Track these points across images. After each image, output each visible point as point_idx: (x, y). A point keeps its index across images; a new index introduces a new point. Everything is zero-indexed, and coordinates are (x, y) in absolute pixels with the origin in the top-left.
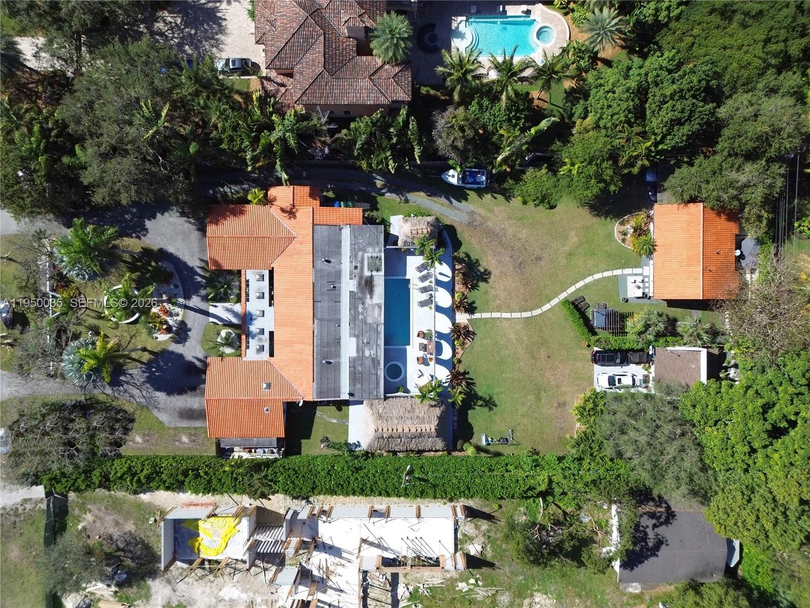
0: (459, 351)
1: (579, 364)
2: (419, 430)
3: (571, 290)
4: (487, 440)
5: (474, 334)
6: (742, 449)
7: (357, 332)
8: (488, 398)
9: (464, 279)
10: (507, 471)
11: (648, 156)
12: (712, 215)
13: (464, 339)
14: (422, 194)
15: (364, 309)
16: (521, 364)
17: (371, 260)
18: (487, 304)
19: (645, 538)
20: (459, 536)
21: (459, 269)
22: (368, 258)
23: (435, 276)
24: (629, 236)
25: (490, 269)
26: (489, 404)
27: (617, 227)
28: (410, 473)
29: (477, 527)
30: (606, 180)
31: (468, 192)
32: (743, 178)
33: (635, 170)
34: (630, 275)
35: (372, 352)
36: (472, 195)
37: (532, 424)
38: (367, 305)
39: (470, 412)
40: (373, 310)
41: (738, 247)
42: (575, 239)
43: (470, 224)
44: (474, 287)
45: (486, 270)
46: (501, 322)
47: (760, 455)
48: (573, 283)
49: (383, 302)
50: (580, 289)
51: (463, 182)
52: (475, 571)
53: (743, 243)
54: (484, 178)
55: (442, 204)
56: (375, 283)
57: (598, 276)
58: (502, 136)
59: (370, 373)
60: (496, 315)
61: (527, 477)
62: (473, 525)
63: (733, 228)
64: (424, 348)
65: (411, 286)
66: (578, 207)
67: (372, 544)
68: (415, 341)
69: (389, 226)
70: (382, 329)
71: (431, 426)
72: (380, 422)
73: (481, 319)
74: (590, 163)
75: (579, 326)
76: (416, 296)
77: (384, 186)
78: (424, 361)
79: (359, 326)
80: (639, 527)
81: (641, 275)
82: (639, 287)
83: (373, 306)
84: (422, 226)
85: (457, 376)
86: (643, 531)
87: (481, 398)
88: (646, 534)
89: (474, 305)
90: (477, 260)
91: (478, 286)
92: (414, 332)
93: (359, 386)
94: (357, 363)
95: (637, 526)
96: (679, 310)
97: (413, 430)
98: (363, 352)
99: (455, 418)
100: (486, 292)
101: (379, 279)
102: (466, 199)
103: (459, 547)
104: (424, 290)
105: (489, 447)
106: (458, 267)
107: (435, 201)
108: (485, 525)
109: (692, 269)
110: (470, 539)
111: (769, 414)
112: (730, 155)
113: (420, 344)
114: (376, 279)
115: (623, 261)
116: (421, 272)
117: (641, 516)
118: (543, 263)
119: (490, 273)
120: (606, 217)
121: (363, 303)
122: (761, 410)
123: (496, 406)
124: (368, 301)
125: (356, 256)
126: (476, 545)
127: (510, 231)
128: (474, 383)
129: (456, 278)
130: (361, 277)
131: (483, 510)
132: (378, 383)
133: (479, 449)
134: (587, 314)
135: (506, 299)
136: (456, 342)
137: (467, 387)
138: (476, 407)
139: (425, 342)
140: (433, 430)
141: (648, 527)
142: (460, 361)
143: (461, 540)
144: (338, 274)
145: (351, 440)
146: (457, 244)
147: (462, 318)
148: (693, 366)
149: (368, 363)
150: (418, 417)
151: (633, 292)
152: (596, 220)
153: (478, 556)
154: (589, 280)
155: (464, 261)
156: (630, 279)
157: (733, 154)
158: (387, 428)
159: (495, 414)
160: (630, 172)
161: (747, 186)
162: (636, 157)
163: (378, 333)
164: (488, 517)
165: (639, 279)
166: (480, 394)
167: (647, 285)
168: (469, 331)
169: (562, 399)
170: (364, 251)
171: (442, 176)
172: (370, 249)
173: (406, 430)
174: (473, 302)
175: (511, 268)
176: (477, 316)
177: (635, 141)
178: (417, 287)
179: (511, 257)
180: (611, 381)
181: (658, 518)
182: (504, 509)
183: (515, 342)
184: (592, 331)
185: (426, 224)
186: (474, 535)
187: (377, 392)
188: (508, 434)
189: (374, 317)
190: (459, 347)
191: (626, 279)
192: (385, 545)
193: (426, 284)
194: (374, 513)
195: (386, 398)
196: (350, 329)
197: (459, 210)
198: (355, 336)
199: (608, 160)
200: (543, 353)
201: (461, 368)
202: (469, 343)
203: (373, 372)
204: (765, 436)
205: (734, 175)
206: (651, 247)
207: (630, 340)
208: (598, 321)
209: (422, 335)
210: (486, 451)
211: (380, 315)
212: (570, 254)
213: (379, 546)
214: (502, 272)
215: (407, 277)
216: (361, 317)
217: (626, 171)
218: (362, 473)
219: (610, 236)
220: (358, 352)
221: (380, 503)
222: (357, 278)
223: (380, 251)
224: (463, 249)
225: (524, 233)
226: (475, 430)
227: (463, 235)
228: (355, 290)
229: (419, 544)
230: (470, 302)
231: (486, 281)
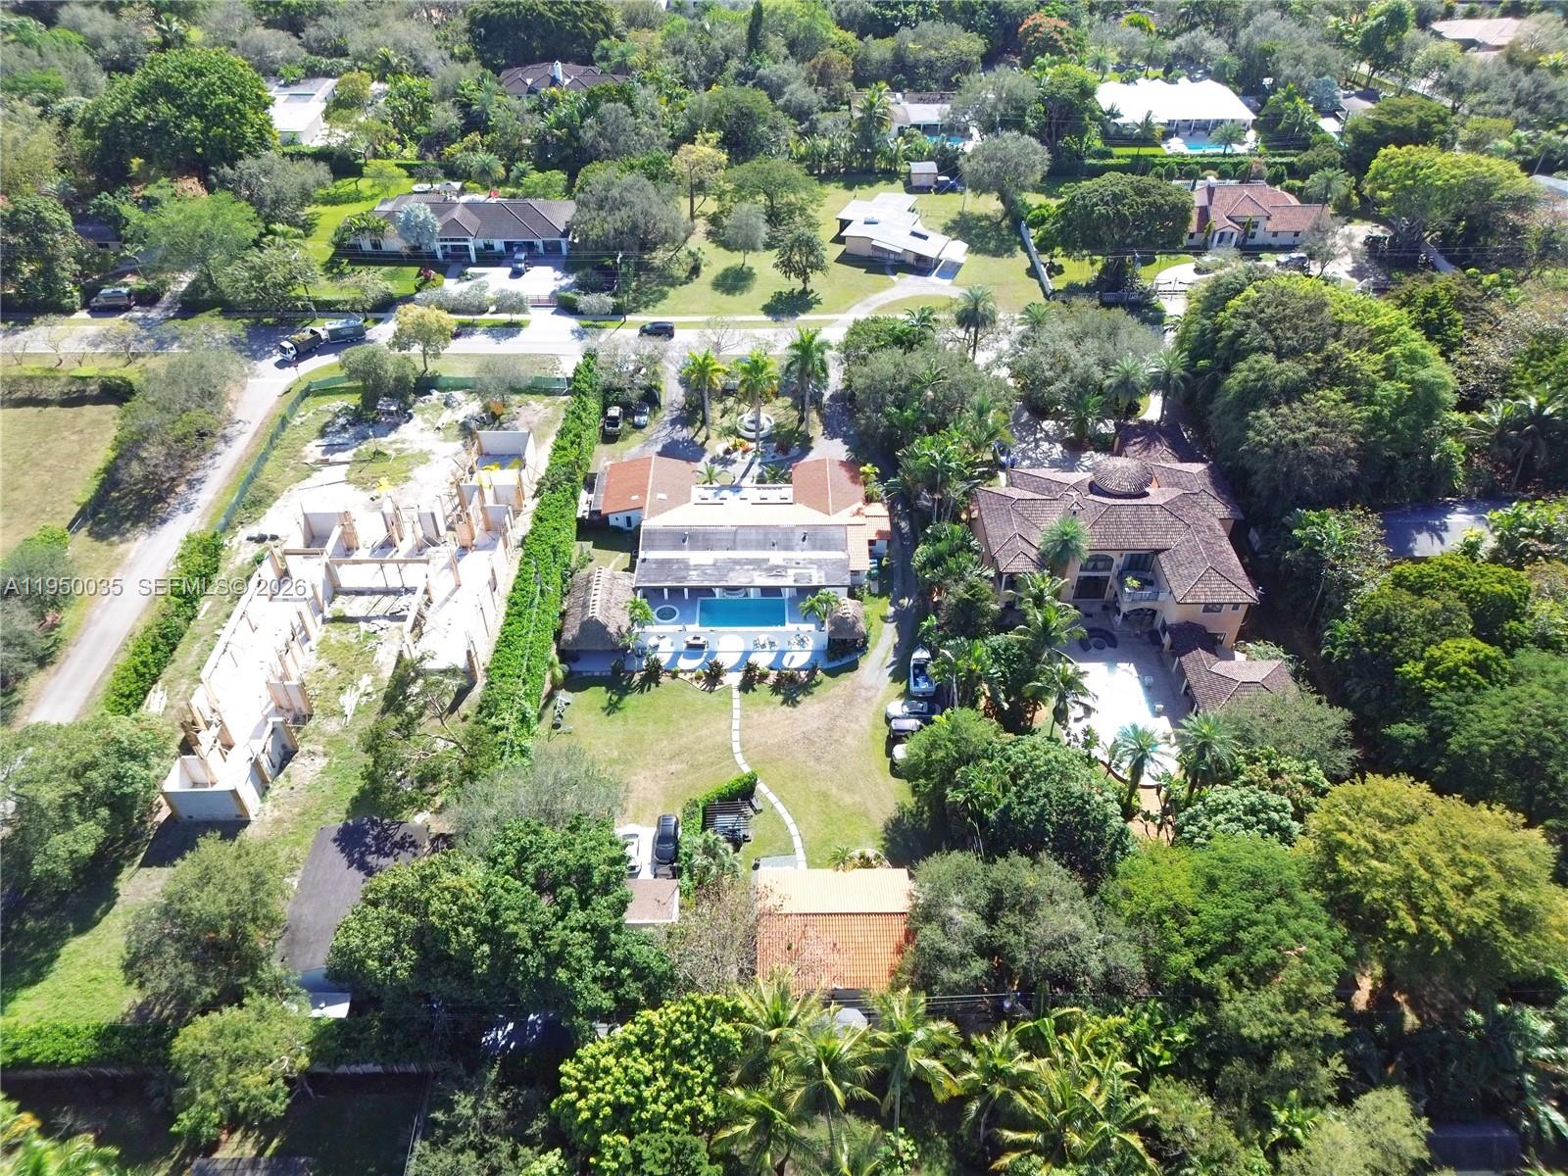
0: (689, 677)
2: (592, 603)
5: (711, 691)
7: (720, 564)
8: (620, 707)
9: (786, 679)
13: (705, 680)
15: (748, 570)
16: (665, 743)
17: (808, 575)
18: (752, 705)
19: (380, 852)
21: (798, 674)
22: (810, 573)
23: (791, 651)
25: (801, 708)
26: (612, 708)
27: (870, 851)
31: (904, 681)
34: (796, 869)
35: (693, 576)
36: (903, 686)
38: (752, 572)
39: (604, 688)
40: (746, 577)
42: (849, 801)
43: (861, 686)
44: (776, 689)
45: (799, 703)
46: (726, 719)
48: (782, 799)
49: (757, 584)
50: (773, 807)
51: (916, 667)
54: (923, 688)
56: (779, 578)
57: (793, 830)
59: (668, 575)
60: (737, 714)
64: (696, 637)
68: (705, 631)
71: (595, 614)
73: (731, 698)
75: (718, 789)
76: (763, 632)
77: (902, 606)
79: (726, 565)
83: (751, 577)
85: (655, 671)
86: (391, 852)
87: (620, 699)
88: (387, 855)
89: (750, 691)
90: (811, 694)
91: (777, 694)
93: (653, 566)
94: (681, 564)
95: (401, 845)
97: (593, 598)
98: (694, 570)
100: (768, 703)
101: (787, 582)
102: (894, 681)
104: (771, 640)
105: (551, 707)
106: (803, 674)
113: (701, 634)
114: (785, 579)
115: (818, 861)
116: (795, 637)
118: (812, 763)
119: (795, 707)
120: (885, 839)
121: (754, 569)
123: (608, 714)
124: (757, 573)
125: (812, 563)
127: (854, 727)
128: (642, 693)
129: (787, 671)
130: (786, 567)
132: (655, 581)
133: (551, 697)
135: (758, 724)
136: (701, 672)
137: (638, 685)
138: (609, 695)
140: (591, 615)
142: (674, 676)
144: (788, 548)
146: (833, 673)
147: (733, 679)
150: (610, 608)
152: (879, 826)
154: (788, 819)
155: (810, 680)
159: (597, 714)
163: (717, 581)
166: (627, 698)
168: (715, 686)
170: (819, 569)
171: (920, 647)
172: (821, 574)
174: (754, 690)
175: (803, 729)
176: (736, 694)
178: (774, 633)
179: (818, 729)
183: (697, 734)
185: (855, 613)
187: (645, 582)
188: (566, 728)
189: (738, 577)
190: (693, 676)
191: (789, 865)
195: (636, 588)
196: (724, 559)
197: (879, 675)
198: (715, 562)
200: (677, 767)
201: (664, 679)
202: (698, 686)
203: (670, 578)
210: (546, 705)
211: (741, 583)
212: (825, 795)
214: (797, 719)
215: (787, 623)
216: (738, 567)
219: (857, 844)
220: (696, 565)
222: (785, 564)
223: (818, 583)
224: (827, 679)
225: (852, 742)
226: (577, 693)
227: (846, 680)
228: (770, 563)
230: (756, 686)
231: (784, 702)
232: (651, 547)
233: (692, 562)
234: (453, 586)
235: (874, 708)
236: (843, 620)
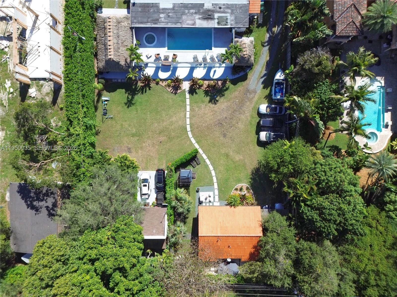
0: (164, 84)
1: (156, 161)
2: (109, 47)
3: (205, 156)
4: (106, 101)
5: (176, 93)
6: (93, 254)
7: (177, 8)
8: (133, 102)
9: (212, 86)
10: (83, 106)
11: (296, 196)
12: (255, 242)
13: (173, 87)
14: (268, 58)
15: (192, 14)
16: (156, 124)
17: (225, 18)
18: (195, 103)
19: (39, 199)
20: (42, 82)
21: (218, 83)
22: (227, 17)
23: (214, 67)
24: (239, 193)
25: (218, 104)
26: (129, 103)
27: (245, 185)
28: (80, 40)
29: (47, 94)
30: (280, 169)
31: (269, 89)
32: (281, 258)
33: (286, 189)
34: (214, 193)
35: (163, 19)
36: (267, 92)
37: (117, 131)
38: (194, 15)
39: (124, 90)
40: (192, 20)
41: (233, 261)
42: (237, 159)
43: (248, 91)
44: (206, 93)
45: (217, 101)
46: (183, 111)
47: (88, 266)
48: (209, 158)
49: (197, 26)
50: (205, 161)
51: (276, 83)
52: (18, 92)
53: (235, 264)
54: (279, 97)
55: (261, 72)
56: (210, 21)
57: (213, 173)
58: (310, 99)
59: (149, 18)
60: (188, 108)
61: (79, 120)
62: (49, 91)
63: (245, 257)
64: (166, 59)
65: (207, 50)
66: (258, 160)
67: (35, 22)
68: (170, 53)
69: (247, 37)
70: (179, 25)
71: (112, 55)
72: (115, 21)
73: (185, 98)
74: (292, 156)
75: (181, 159)
76: (200, 54)
77: (273, 33)
79: (180, 10)
80: (47, 196)
81: (214, 201)
82: (206, 199)
83: (194, 20)
85: (147, 81)
86: (44, 199)
87: (133, 98)
88: (42, 200)
89: (194, 94)
90: (224, 95)
91: (207, 96)
92: (177, 52)
93: (140, 9)
94: (155, 8)
95: (47, 194)
96: (191, 225)
97: (109, 43)
98: (163, 13)
99: (120, 81)
100: (203, 102)
101: (213, 24)
102: (264, 88)
103: (34, 82)
104: (204, 59)
105: (101, 102)
106: (220, 83)
107: (263, 67)
108: (49, 99)
109: (219, 229)
110: (39, 88)
111: (119, 274)
112: (297, 249)
113: (168, 56)
114: (212, 22)
115: (223, 189)
116: (217, 57)
117: (54, 198)
118: (222, 138)
119: (215, 104)
120: (251, 179)
121: (196, 13)
122: (121, 266)
123: (128, 107)
124: (197, 16)
125: (228, 8)
126: (35, 93)
127: (243, 117)
128: (143, 94)
129: (212, 82)
130: (213, 11)
131: (59, 98)
132: (142, 23)
133: (99, 95)
134: (189, 166)
135: (199, 115)
136: (170, 81)
137: (140, 89)
138: (127, 95)
139: (170, 59)
140: (109, 57)
141: (46, 202)
142: (157, 83)
143: (39, 83)
145: (104, 10)
146: (235, 82)
147: (186, 86)
148: (154, 231)
149: (155, 16)
150: (119, 48)
151: (203, 195)
152: (249, 172)
153: (29, 94)
154: (211, 167)
155: (223, 87)
156: (211, 194)
157: (298, 251)
158: (110, 26)
159: (123, 107)
160: (285, 186)
161: (276, 261)
162: (296, 189)
163: (176, 23)
164: (54, 102)
165: (211, 199)
166: (136, 97)
167: (208, 204)
168: (177, 90)
169: (133, 150)
170: (232, 13)
171: (280, 70)
172: (233, 18)
173: (109, 38)
174: (196, 93)
175: (219, 118)
176: (188, 96)
177: (307, 187)
178: (206, 55)
179: (226, 118)
180: (145, 181)
181: (52, 209)
182: (60, 112)
183: (171, 120)
184: (178, 168)
185: (250, 54)
186: (42, 92)
187: (136, 23)
188: (109, 115)
189: (187, 21)
190: (166, 84)
191: (211, 191)
192: (34, 32)
193: (209, 60)
194: (55, 21)
195: (132, 28)
196: (179, 4)
197: (257, 83)
198: (174, 7)
199: (294, 169)
200: (163, 138)
201: (153, 85)
202: (169, 90)
203: (149, 20)
204: (103, 268)
205: (283, 252)
206: (233, 204)
207: (171, 192)
208: (184, 172)
209: (174, 57)
210: (98, 101)
211: (188, 24)
212: (227, 155)
213: (34, 26)
214: (216, 112)
215: (213, 48)
216: (187, 11)
217: (285, 184)
218: (80, 7)
219: (239, 181)
220: (163, 9)
221: (61, 27)
222: (213, 9)
223: (231, 25)
224: (232, 86)
225: (241, 126)
226: (111, 93)
227: (241, 86)
228: (205, 7)
229: (36, 54)
230: (197, 91)
231: (210, 101)
233: (161, 6)
234: (34, 18)
235: (253, 105)
236: (243, 58)
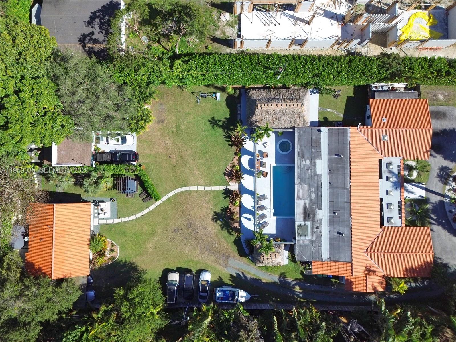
0: (236, 162)
1: (147, 152)
2: (270, 104)
3: (152, 207)
4: (216, 96)
5: (225, 174)
7: (316, 178)
8: (215, 126)
9: (233, 216)
11: (94, 321)
12: (45, 269)
13: (232, 171)
14: (264, 281)
15: (310, 196)
16: (190, 152)
17: (306, 234)
18: (215, 197)
19: (101, 25)
20: (237, 27)
21: (237, 222)
22: (308, 235)
23: (254, 219)
24: (108, 249)
25: (212, 223)
26: (214, 122)
27: (118, 255)
29: (224, 33)
31: (230, 282)
32: (20, 304)
34: (108, 219)
35: (304, 163)
36: (227, 281)
37: (183, 108)
38: (309, 198)
39: (228, 116)
40: (303, 195)
41: (26, 243)
42: (149, 246)
43: (228, 258)
44: (225, 209)
45: (216, 221)
46: (205, 183)
48: (151, 212)
49: (296, 201)
50: (146, 208)
51: (234, 292)
53: (23, 245)
54: (218, 295)
55: (249, 273)
56: (302, 216)
57: (132, 218)
59: (305, 147)
60: (209, 188)
61: (189, 71)
62: (227, 34)
63: (30, 257)
64: (263, 164)
65: (273, 211)
66: (146, 270)
67: (302, 20)
68: (269, 170)
69: (289, 257)
70: (297, 181)
71: (261, 108)
72: (299, 111)
73: (220, 185)
75: (147, 182)
76: (269, 203)
77: (293, 286)
78: (263, 154)
79: (314, 182)
80: (105, 33)
81: (100, 219)
82: (102, 210)
83: (303, 198)
84: (267, 260)
85: (238, 143)
86: (103, 30)
87: (220, 126)
88: (100, 28)
89: (224, 196)
90: (222, 229)
91: (222, 210)
92: (270, 176)
93: (314, 137)
94: (316, 154)
95: (107, 33)
96: (72, 192)
97: (274, 105)
98: (311, 163)
99: (239, 112)
100: (216, 205)
101: (299, 220)
102: (232, 276)
103: (237, 19)
104: (262, 208)
105: (215, 91)
106: (236, 225)
107: (254, 275)
108: (218, 34)
109: (62, 227)
110: (230, 24)
113: (265, 167)
114: (302, 219)
115: (113, 229)
116: (265, 222)
117: (104, 41)
118: (173, 227)
119: (213, 219)
120: (125, 262)
121: (311, 200)
123: (209, 121)
124: (307, 202)
125: (317, 237)
126: (225, 20)
127: (197, 251)
128: (225, 137)
129: (238, 216)
130: (313, 220)
131: (219, 45)
132: (300, 139)
133: (223, 89)
134: (141, 189)
135: (201, 200)
136: (238, 168)
137: (230, 134)
138: (223, 120)
139: (262, 169)
140: (259, 105)
141: (99, 33)
142: (236, 154)
143: (236, 23)
144: (331, 222)
145: (316, 96)
146: (237, 242)
147: (234, 186)
148: (62, 152)
149: (307, 155)
150: (270, 115)
151: (106, 206)
152: (133, 260)
153: (223, 12)
154: (139, 215)
155: (232, 229)
156: (108, 215)
158: (294, 106)
159: (210, 115)
160: (107, 307)
161: (17, 297)
162: (102, 320)
163: (300, 177)
164: (215, 40)
165: (101, 216)
166: (221, 130)
167: (96, 211)
168: (229, 176)
169: (161, 126)
170: (311, 241)
171: (249, 296)
172: (306, 242)
173: (280, 105)
174: (225, 198)
175: (197, 224)
176: (222, 188)
178: (268, 210)
179: (197, 232)
180: (124, 140)
181: (91, 39)
182: (204, 46)
183: (195, 168)
184: (138, 178)
185: (264, 262)
186: (226, 27)
187: (300, 133)
188: (201, 100)
189: (303, 190)
190: (236, 164)
191: (111, 215)
192: (292, 20)
193: (260, 213)
194: (302, 43)
195: (293, 128)
196: (321, 181)
197: (236, 269)
198: (317, 175)
199: (125, 319)
200: (174, 160)
201: (235, 149)
202: (229, 167)
203: (303, 148)
206: (92, 243)
207: (109, 170)
208: (133, 185)
209: (264, 174)
210: (216, 88)
211: (298, 191)
212: (153, 234)
213: (297, 19)
214: (204, 220)
215: (275, 217)
216: (313, 190)
217: (110, 307)
219: (122, 248)
220: (315, 163)
221: (296, 50)
222: (316, 220)
223: (298, 240)
224: (233, 238)
225: (187, 250)
226: (225, 102)
227: (233, 249)
228: (317, 210)
229: (267, 21)
230: (228, 199)
231: (216, 214)
232: (331, 134)
233: (318, 161)
234: (307, 19)
235: (211, 264)
236: (260, 254)
